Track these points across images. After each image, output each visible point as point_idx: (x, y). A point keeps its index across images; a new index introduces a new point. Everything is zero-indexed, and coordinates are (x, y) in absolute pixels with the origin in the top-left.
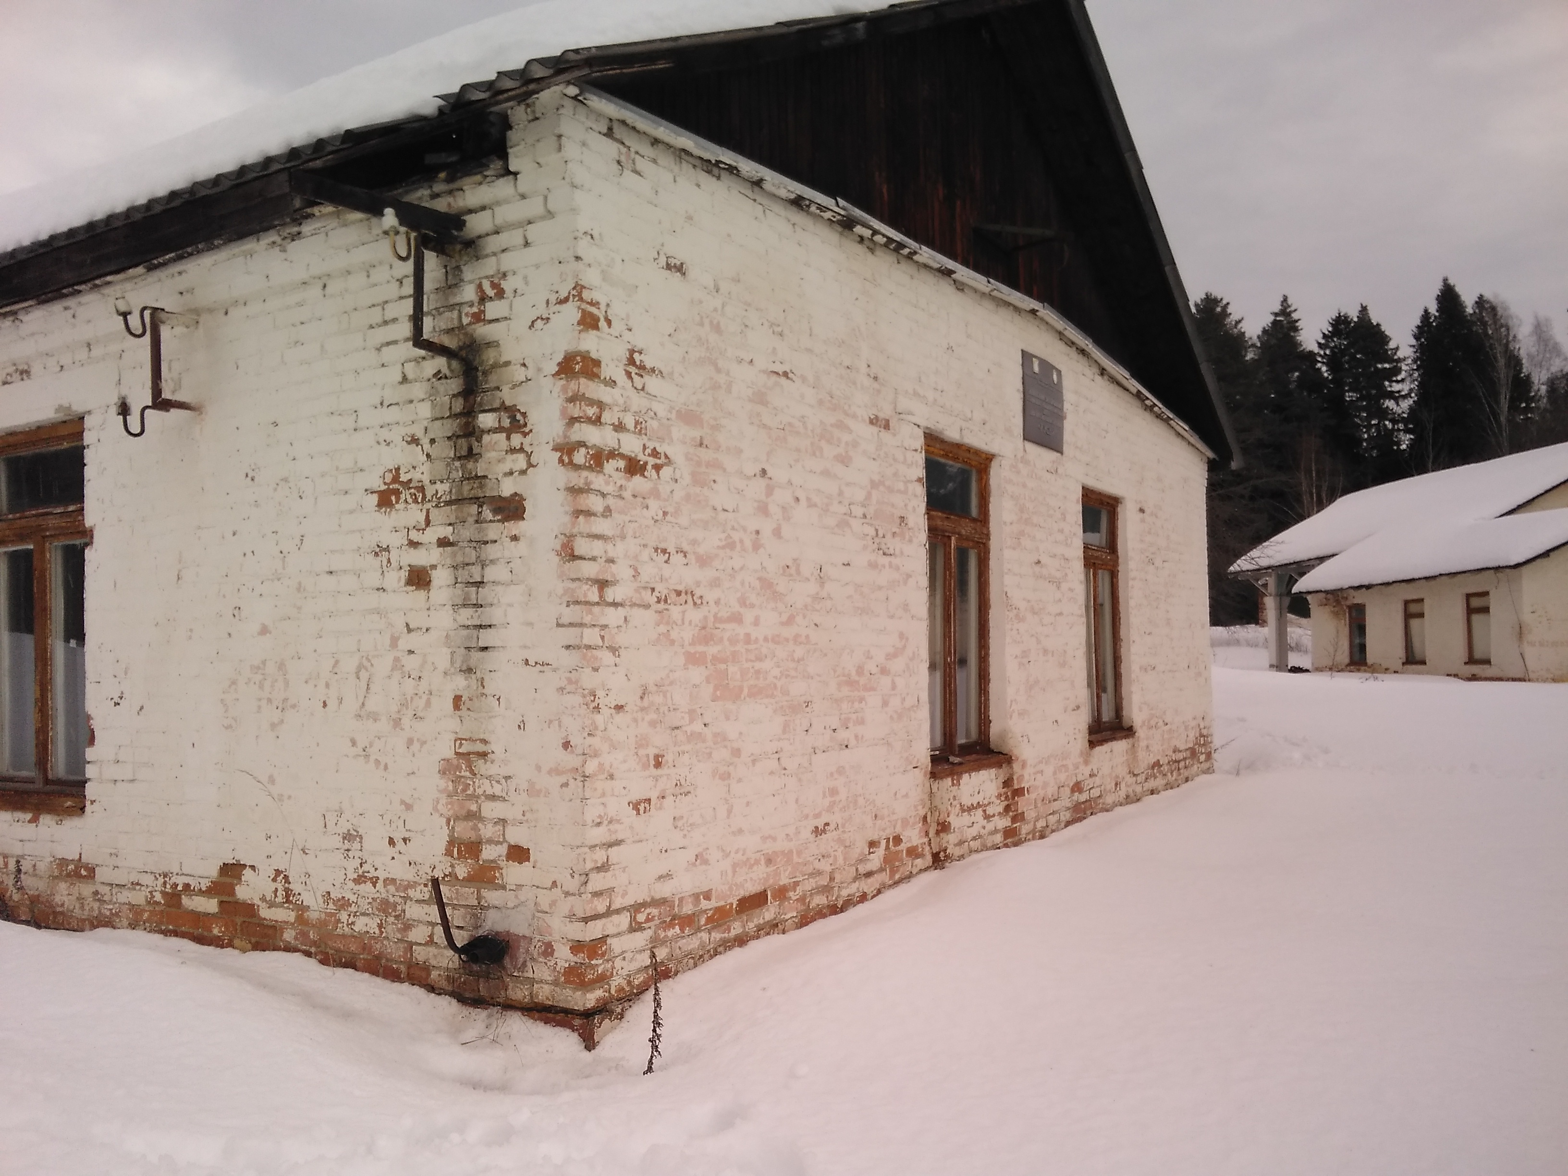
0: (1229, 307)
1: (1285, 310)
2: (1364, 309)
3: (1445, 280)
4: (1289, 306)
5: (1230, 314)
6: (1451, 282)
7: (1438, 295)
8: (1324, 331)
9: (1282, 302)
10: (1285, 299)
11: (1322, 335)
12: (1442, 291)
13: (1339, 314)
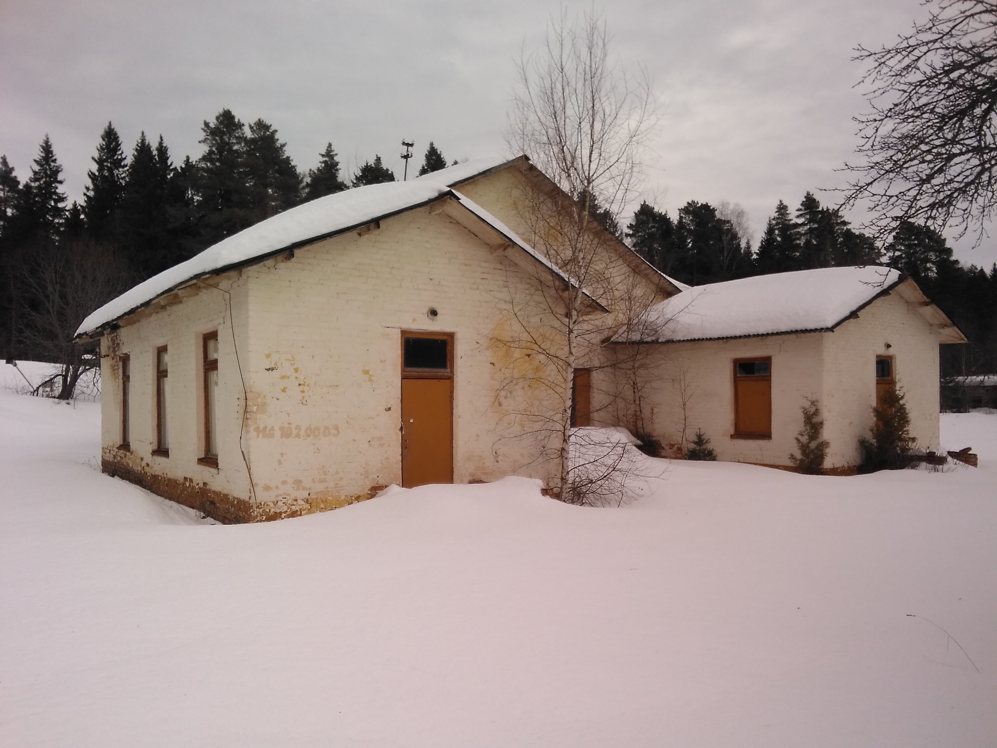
0: (277, 133)
1: (329, 154)
2: (378, 159)
3: (432, 144)
4: (333, 151)
5: (278, 140)
6: (435, 146)
7: (426, 154)
8: (356, 174)
9: (328, 147)
10: (330, 145)
11: (355, 177)
12: (429, 152)
13: (367, 164)
